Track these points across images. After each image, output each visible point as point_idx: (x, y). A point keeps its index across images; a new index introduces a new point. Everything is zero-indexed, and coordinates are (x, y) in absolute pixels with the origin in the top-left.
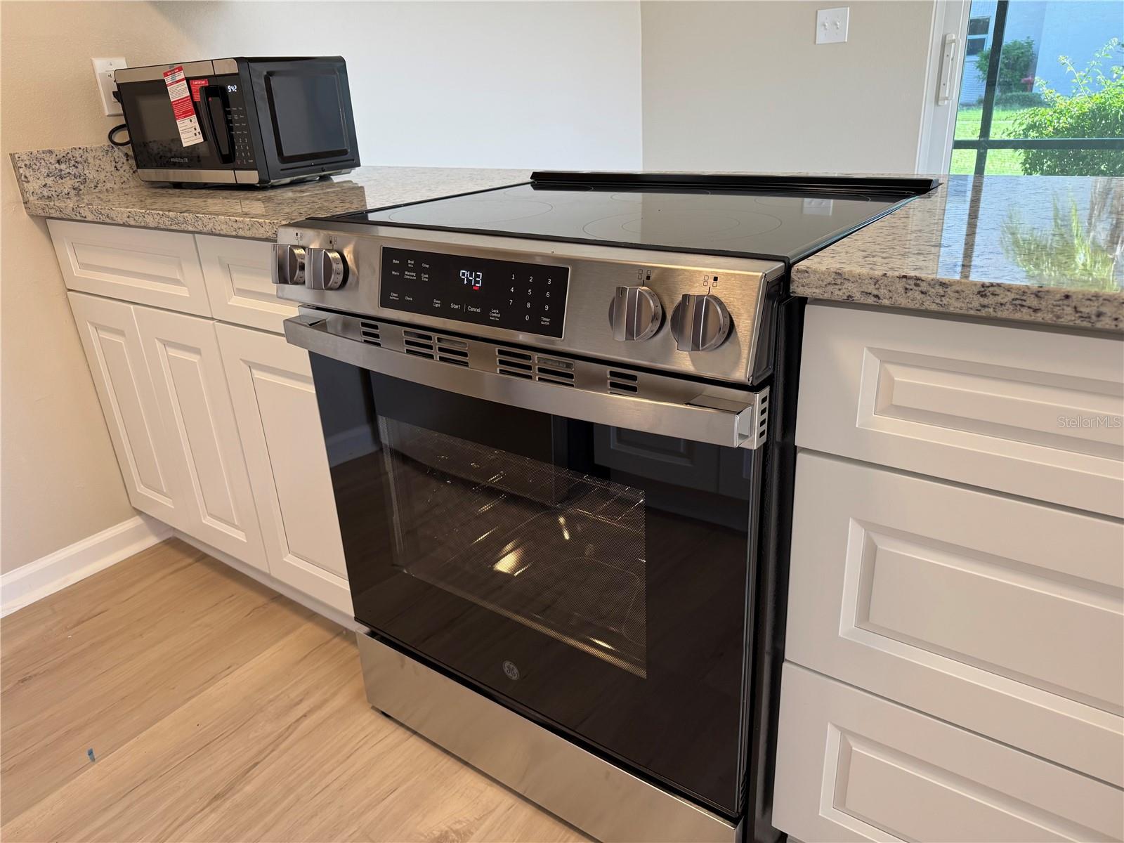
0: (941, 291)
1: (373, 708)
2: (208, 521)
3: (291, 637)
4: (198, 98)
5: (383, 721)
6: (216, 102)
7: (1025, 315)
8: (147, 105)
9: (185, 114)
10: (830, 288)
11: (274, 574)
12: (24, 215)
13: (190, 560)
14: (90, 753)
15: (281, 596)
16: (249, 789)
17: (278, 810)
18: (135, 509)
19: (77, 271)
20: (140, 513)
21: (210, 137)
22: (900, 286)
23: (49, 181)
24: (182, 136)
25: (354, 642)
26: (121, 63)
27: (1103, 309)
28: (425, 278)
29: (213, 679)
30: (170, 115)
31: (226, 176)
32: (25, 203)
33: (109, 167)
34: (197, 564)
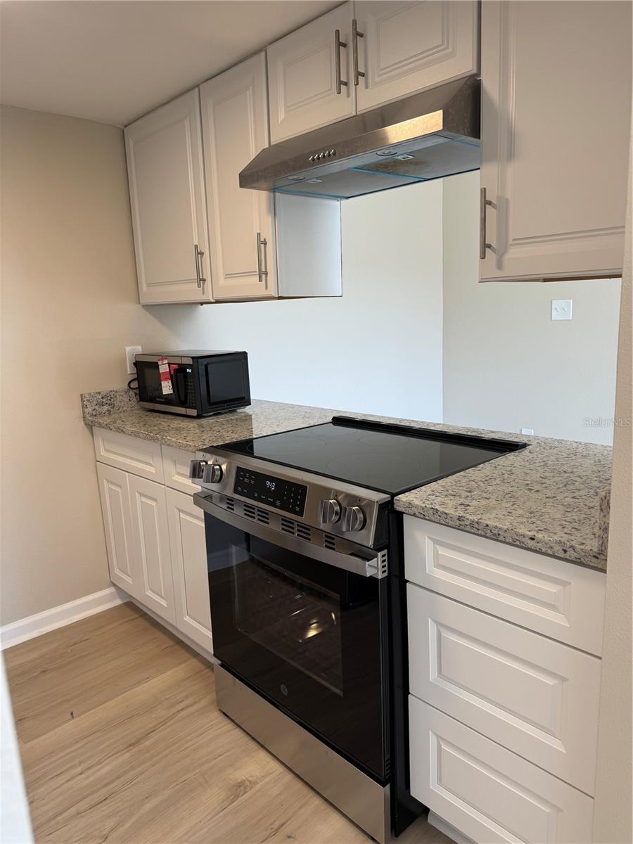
0: (445, 516)
1: (220, 710)
2: (149, 593)
3: (183, 665)
4: (172, 373)
5: (222, 718)
6: (181, 375)
7: (474, 530)
8: (148, 372)
9: (166, 379)
10: (407, 509)
11: (180, 628)
12: (82, 423)
13: (136, 616)
14: (72, 714)
15: (182, 641)
16: (147, 743)
17: (160, 756)
18: (112, 583)
19: (103, 453)
20: (114, 585)
21: (176, 390)
22: (431, 511)
23: (96, 408)
24: (163, 389)
25: (212, 670)
26: (139, 349)
27: (500, 532)
28: (252, 482)
29: (139, 683)
30: (158, 379)
31: (182, 410)
32: (84, 418)
33: (126, 399)
34: (140, 619)
